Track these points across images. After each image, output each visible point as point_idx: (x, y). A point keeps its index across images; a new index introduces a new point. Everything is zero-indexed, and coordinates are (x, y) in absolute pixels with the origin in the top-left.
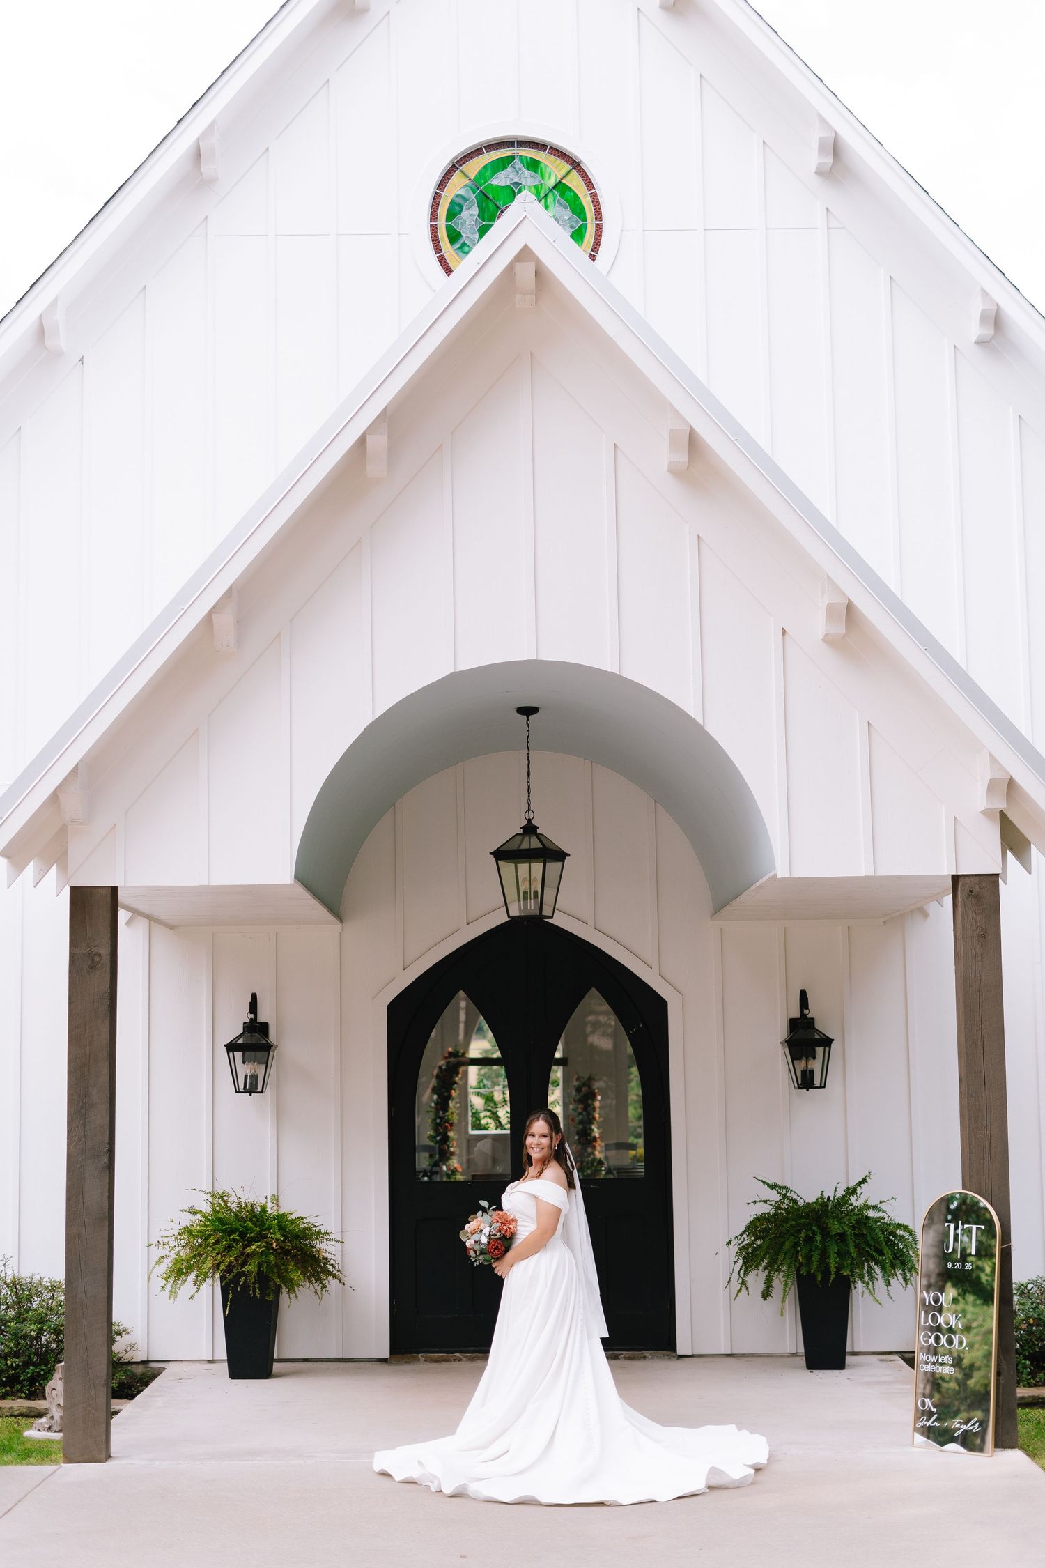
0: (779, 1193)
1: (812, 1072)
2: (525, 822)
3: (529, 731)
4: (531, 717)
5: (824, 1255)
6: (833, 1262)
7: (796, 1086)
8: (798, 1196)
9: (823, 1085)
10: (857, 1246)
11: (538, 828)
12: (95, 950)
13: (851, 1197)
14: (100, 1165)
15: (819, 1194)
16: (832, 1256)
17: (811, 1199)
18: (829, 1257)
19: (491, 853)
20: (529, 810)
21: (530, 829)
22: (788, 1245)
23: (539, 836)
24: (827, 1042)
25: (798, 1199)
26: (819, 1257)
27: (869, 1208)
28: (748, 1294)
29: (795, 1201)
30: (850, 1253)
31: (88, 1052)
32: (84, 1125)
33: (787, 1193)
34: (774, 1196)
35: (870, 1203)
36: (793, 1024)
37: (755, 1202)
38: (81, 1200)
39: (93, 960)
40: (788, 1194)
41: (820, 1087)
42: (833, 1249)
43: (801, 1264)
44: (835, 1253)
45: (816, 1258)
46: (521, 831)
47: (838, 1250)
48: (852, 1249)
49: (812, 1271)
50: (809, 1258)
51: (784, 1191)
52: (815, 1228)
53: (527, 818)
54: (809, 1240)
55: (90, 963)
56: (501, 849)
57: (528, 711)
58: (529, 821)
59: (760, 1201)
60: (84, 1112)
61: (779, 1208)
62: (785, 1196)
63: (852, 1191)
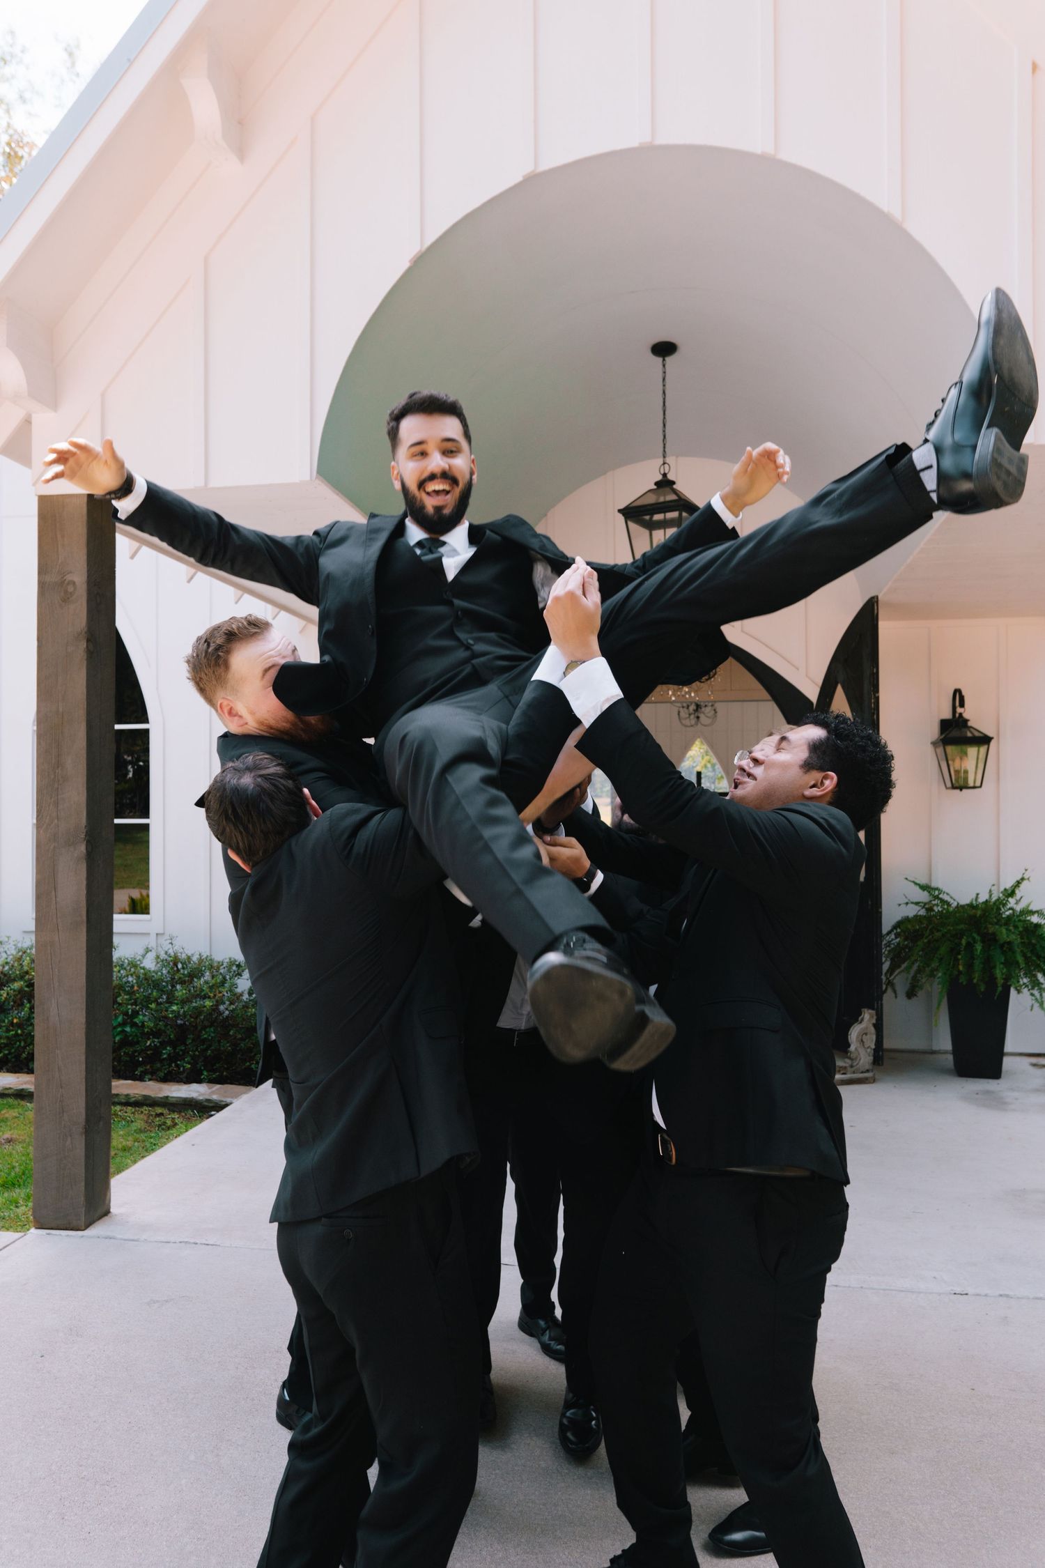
0: (931, 894)
1: (966, 772)
2: (659, 478)
3: (665, 372)
4: (667, 359)
5: (988, 965)
6: (999, 972)
7: (949, 784)
8: (951, 898)
9: (978, 784)
10: (1024, 955)
11: (673, 483)
12: (69, 578)
13: (1010, 899)
14: (76, 855)
15: (974, 896)
16: (998, 967)
17: (965, 900)
18: (994, 967)
19: (620, 511)
20: (664, 463)
21: (665, 483)
22: (943, 950)
23: (675, 492)
24: (985, 740)
25: (952, 901)
26: (982, 966)
27: (1032, 913)
28: (896, 997)
29: (949, 904)
30: (1017, 963)
31: (61, 710)
32: (57, 804)
33: (939, 894)
34: (924, 896)
35: (1033, 907)
36: (945, 725)
37: (907, 903)
38: (54, 899)
39: (66, 592)
40: (941, 896)
41: (974, 787)
42: (999, 958)
43: (960, 972)
44: (1002, 963)
45: (978, 965)
46: (655, 487)
47: (1005, 960)
48: (1020, 959)
49: (975, 981)
50: (970, 966)
51: (937, 893)
52: (975, 935)
53: (662, 472)
54: (970, 946)
55: (62, 594)
56: (631, 506)
57: (664, 349)
58: (665, 475)
59: (912, 903)
60: (56, 786)
61: (930, 910)
62: (937, 897)
63: (1011, 893)
